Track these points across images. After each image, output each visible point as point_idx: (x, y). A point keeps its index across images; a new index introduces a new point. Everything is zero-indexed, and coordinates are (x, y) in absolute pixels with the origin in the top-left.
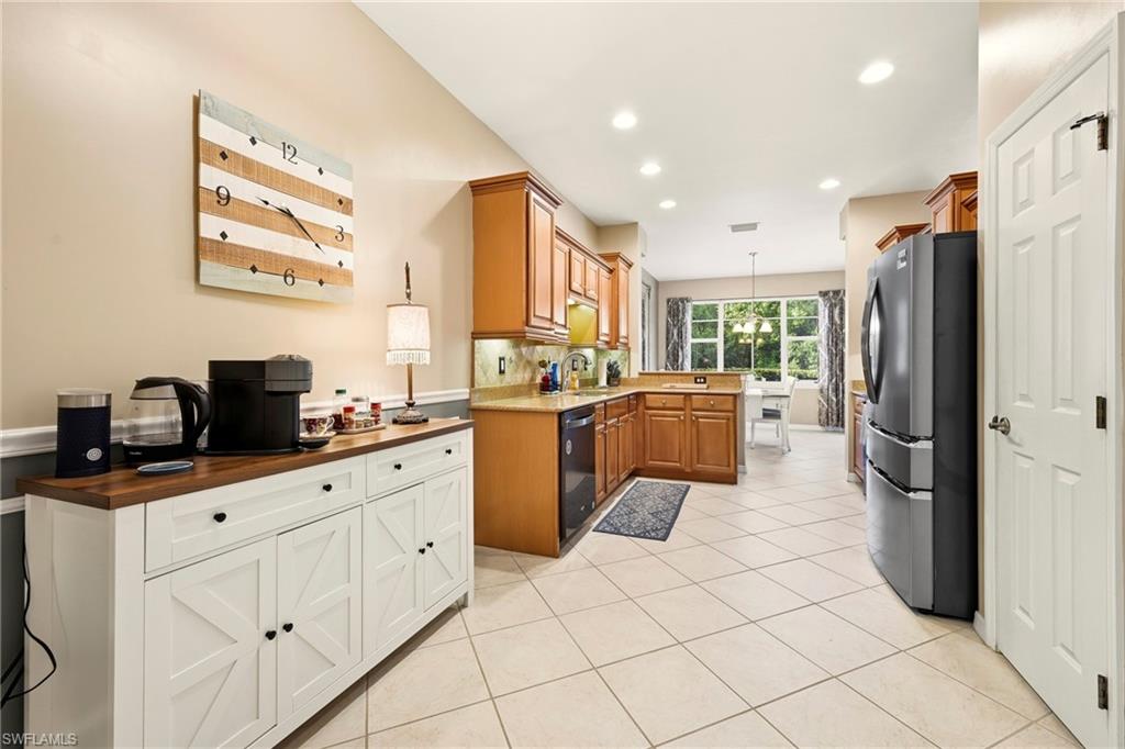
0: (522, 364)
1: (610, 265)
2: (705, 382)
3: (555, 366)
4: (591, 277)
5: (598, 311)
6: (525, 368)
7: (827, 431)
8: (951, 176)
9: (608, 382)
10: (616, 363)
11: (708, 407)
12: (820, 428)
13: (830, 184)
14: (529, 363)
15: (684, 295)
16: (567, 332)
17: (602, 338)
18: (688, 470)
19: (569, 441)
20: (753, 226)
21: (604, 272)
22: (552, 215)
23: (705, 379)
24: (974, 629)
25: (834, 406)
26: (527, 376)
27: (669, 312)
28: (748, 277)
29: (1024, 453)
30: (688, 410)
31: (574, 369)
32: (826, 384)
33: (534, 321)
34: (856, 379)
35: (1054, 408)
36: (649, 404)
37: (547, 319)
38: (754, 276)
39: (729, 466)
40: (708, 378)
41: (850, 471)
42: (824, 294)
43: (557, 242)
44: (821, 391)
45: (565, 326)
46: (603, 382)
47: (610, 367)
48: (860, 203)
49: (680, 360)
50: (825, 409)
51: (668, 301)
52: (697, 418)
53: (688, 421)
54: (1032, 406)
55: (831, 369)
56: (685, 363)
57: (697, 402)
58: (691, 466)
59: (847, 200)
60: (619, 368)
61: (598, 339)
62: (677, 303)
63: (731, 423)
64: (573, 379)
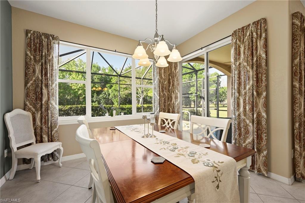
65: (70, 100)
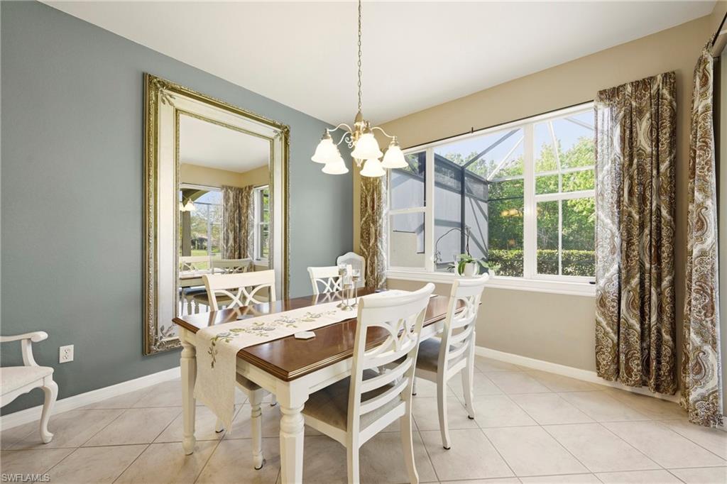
65: (569, 237)
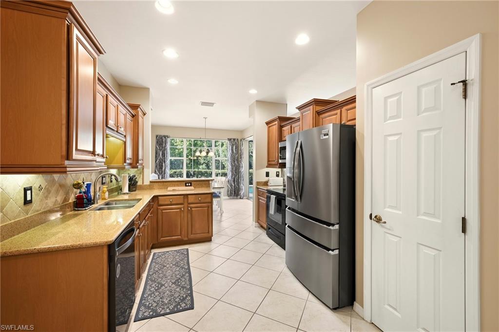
0: (53, 189)
1: (133, 112)
2: (191, 185)
3: (88, 186)
4: (122, 118)
5: (125, 143)
6: (57, 192)
7: (230, 199)
8: (314, 99)
9: (129, 190)
10: (135, 176)
11: (197, 201)
12: (227, 197)
13: (253, 92)
14: (62, 186)
15: (166, 134)
16: (104, 160)
17: (128, 161)
18: (186, 239)
19: (119, 265)
20: (211, 104)
21: (129, 116)
22: (94, 59)
23: (191, 183)
24: (354, 310)
25: (233, 188)
26: (60, 199)
27: (157, 142)
28: (204, 129)
29: (392, 233)
30: (186, 204)
31: (103, 184)
32: (230, 179)
33: (75, 155)
34: (258, 181)
35: (418, 216)
36: (161, 203)
37: (89, 152)
38: (205, 129)
39: (208, 233)
40: (192, 183)
41: (256, 222)
42: (229, 140)
43: (99, 87)
44: (228, 181)
45: (103, 156)
46: (126, 189)
47: (131, 179)
48: (261, 103)
49: (163, 169)
50: (230, 189)
51: (157, 136)
52: (191, 208)
53: (186, 210)
54: (400, 213)
55: (232, 172)
56: (167, 170)
57: (191, 199)
58: (188, 237)
59: (255, 100)
60: (137, 180)
61: (125, 162)
62: (162, 138)
63: (210, 209)
64: (104, 192)
